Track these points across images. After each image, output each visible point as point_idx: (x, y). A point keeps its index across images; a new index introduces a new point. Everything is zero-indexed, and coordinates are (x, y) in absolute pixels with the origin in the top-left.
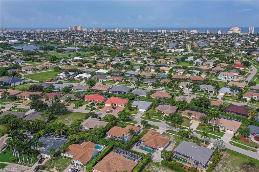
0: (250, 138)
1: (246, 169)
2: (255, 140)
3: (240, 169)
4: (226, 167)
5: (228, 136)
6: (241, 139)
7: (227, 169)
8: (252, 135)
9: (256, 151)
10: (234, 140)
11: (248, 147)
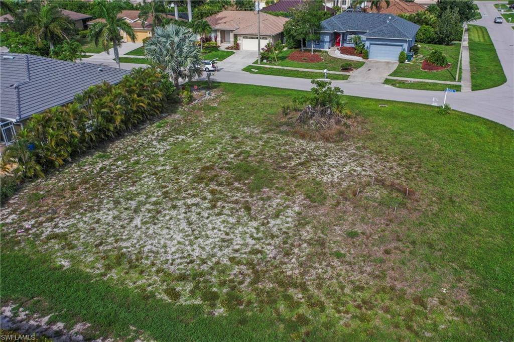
0: (326, 52)
1: (294, 127)
2: (341, 53)
3: (264, 133)
4: (186, 134)
5: (243, 58)
6: (292, 58)
7: (190, 140)
8: (333, 46)
9: (345, 78)
10: (265, 61)
11: (316, 73)
